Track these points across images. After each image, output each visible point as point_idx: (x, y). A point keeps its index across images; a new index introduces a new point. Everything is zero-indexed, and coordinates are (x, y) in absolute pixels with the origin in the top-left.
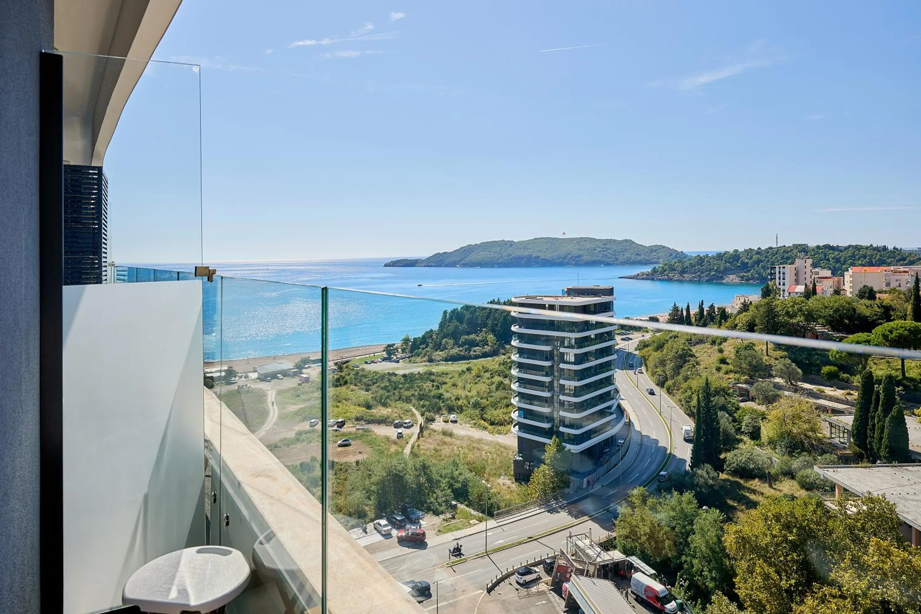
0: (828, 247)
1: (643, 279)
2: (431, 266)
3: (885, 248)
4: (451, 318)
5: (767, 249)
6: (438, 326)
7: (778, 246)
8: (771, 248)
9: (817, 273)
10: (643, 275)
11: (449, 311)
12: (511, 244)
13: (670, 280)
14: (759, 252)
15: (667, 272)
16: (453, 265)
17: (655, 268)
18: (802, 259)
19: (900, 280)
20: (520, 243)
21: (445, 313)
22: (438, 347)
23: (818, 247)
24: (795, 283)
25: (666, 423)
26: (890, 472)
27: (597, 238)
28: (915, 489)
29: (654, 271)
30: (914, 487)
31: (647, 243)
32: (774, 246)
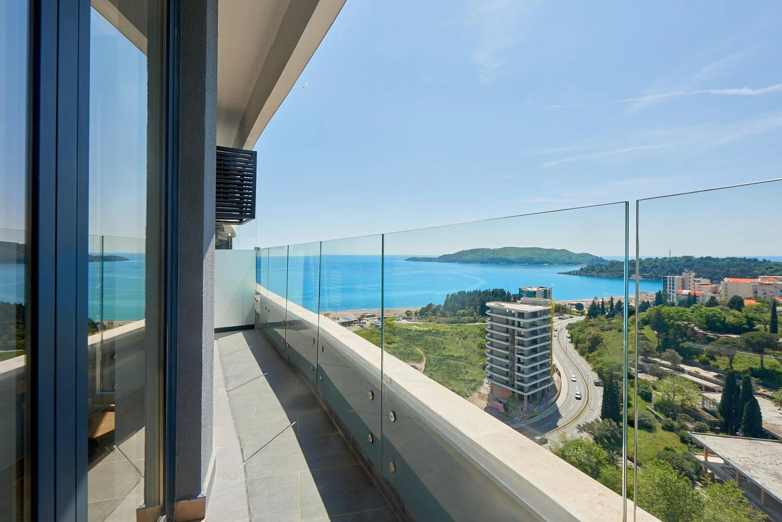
0: (709, 258)
1: (574, 274)
2: (441, 262)
3: (755, 260)
4: (451, 299)
5: (663, 259)
6: (444, 302)
7: (671, 257)
8: (665, 258)
9: (699, 281)
10: (574, 272)
11: (450, 294)
12: (489, 250)
13: (592, 276)
14: (656, 260)
15: (590, 271)
16: (454, 261)
17: (582, 268)
18: (687, 272)
19: (765, 290)
20: (494, 250)
21: (448, 295)
22: (443, 315)
23: (702, 258)
24: (682, 288)
25: (585, 381)
26: (746, 444)
27: (543, 248)
28: (765, 460)
29: (582, 269)
30: (764, 458)
31: (577, 252)
32: (668, 256)
